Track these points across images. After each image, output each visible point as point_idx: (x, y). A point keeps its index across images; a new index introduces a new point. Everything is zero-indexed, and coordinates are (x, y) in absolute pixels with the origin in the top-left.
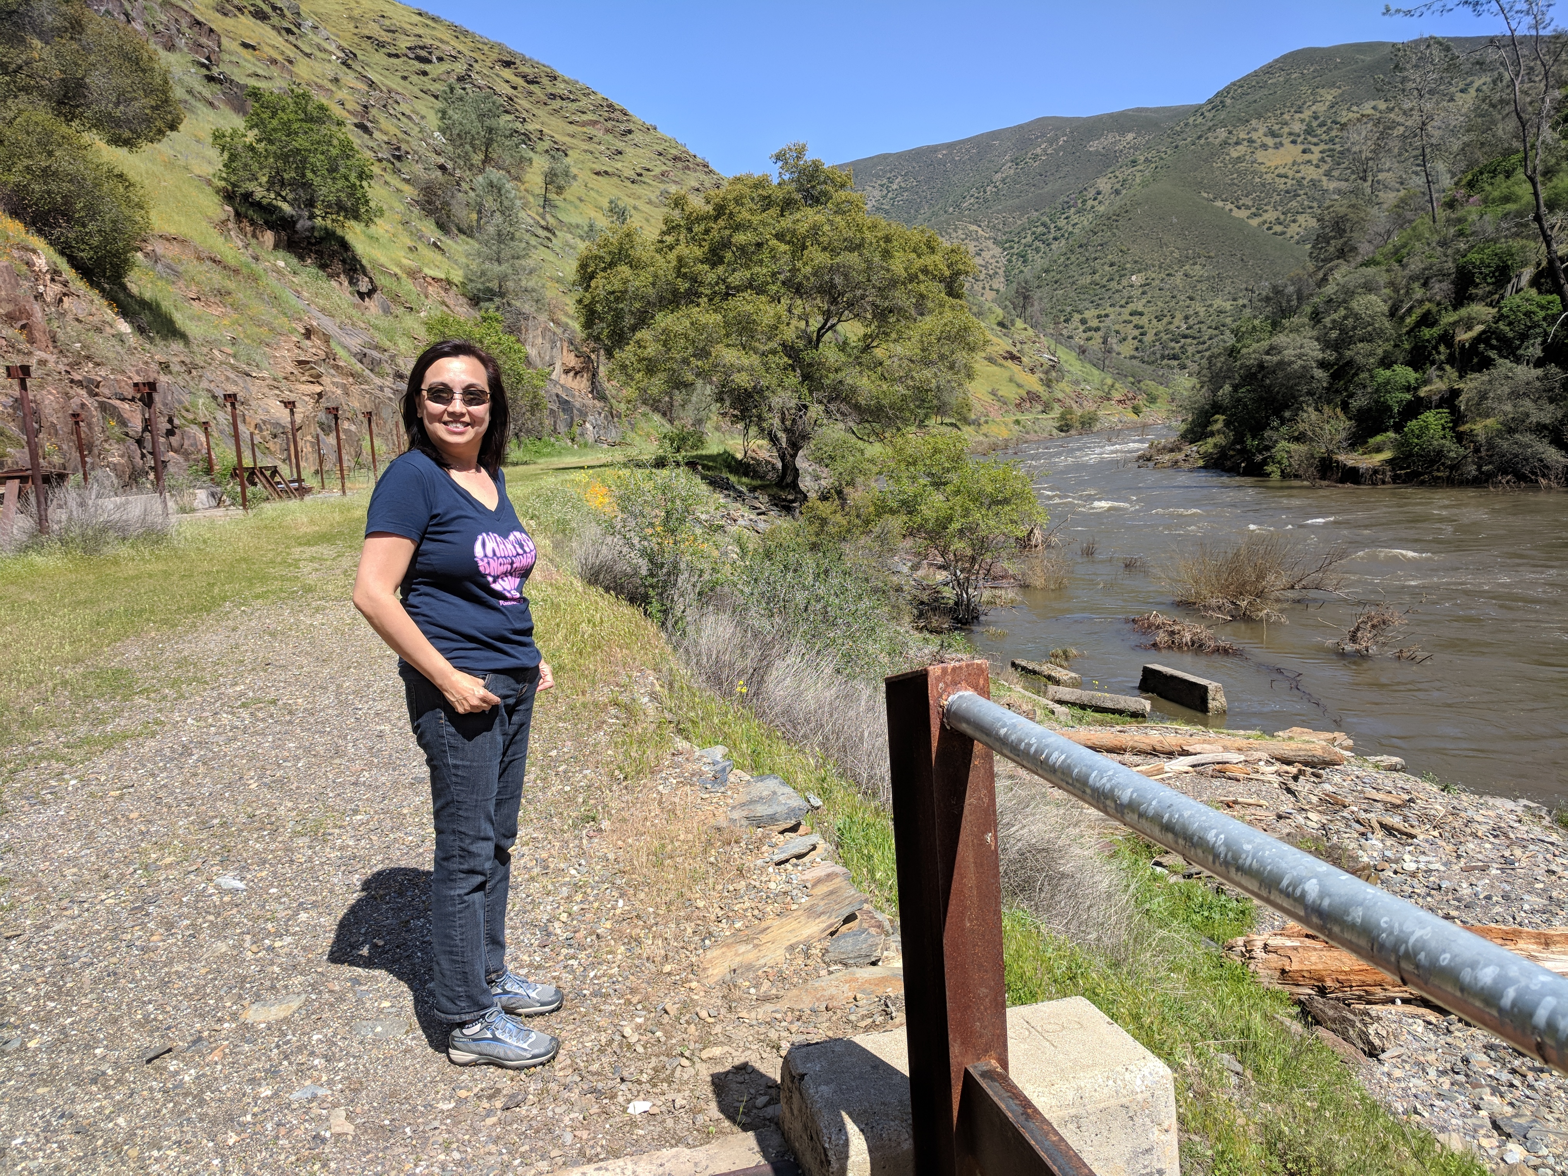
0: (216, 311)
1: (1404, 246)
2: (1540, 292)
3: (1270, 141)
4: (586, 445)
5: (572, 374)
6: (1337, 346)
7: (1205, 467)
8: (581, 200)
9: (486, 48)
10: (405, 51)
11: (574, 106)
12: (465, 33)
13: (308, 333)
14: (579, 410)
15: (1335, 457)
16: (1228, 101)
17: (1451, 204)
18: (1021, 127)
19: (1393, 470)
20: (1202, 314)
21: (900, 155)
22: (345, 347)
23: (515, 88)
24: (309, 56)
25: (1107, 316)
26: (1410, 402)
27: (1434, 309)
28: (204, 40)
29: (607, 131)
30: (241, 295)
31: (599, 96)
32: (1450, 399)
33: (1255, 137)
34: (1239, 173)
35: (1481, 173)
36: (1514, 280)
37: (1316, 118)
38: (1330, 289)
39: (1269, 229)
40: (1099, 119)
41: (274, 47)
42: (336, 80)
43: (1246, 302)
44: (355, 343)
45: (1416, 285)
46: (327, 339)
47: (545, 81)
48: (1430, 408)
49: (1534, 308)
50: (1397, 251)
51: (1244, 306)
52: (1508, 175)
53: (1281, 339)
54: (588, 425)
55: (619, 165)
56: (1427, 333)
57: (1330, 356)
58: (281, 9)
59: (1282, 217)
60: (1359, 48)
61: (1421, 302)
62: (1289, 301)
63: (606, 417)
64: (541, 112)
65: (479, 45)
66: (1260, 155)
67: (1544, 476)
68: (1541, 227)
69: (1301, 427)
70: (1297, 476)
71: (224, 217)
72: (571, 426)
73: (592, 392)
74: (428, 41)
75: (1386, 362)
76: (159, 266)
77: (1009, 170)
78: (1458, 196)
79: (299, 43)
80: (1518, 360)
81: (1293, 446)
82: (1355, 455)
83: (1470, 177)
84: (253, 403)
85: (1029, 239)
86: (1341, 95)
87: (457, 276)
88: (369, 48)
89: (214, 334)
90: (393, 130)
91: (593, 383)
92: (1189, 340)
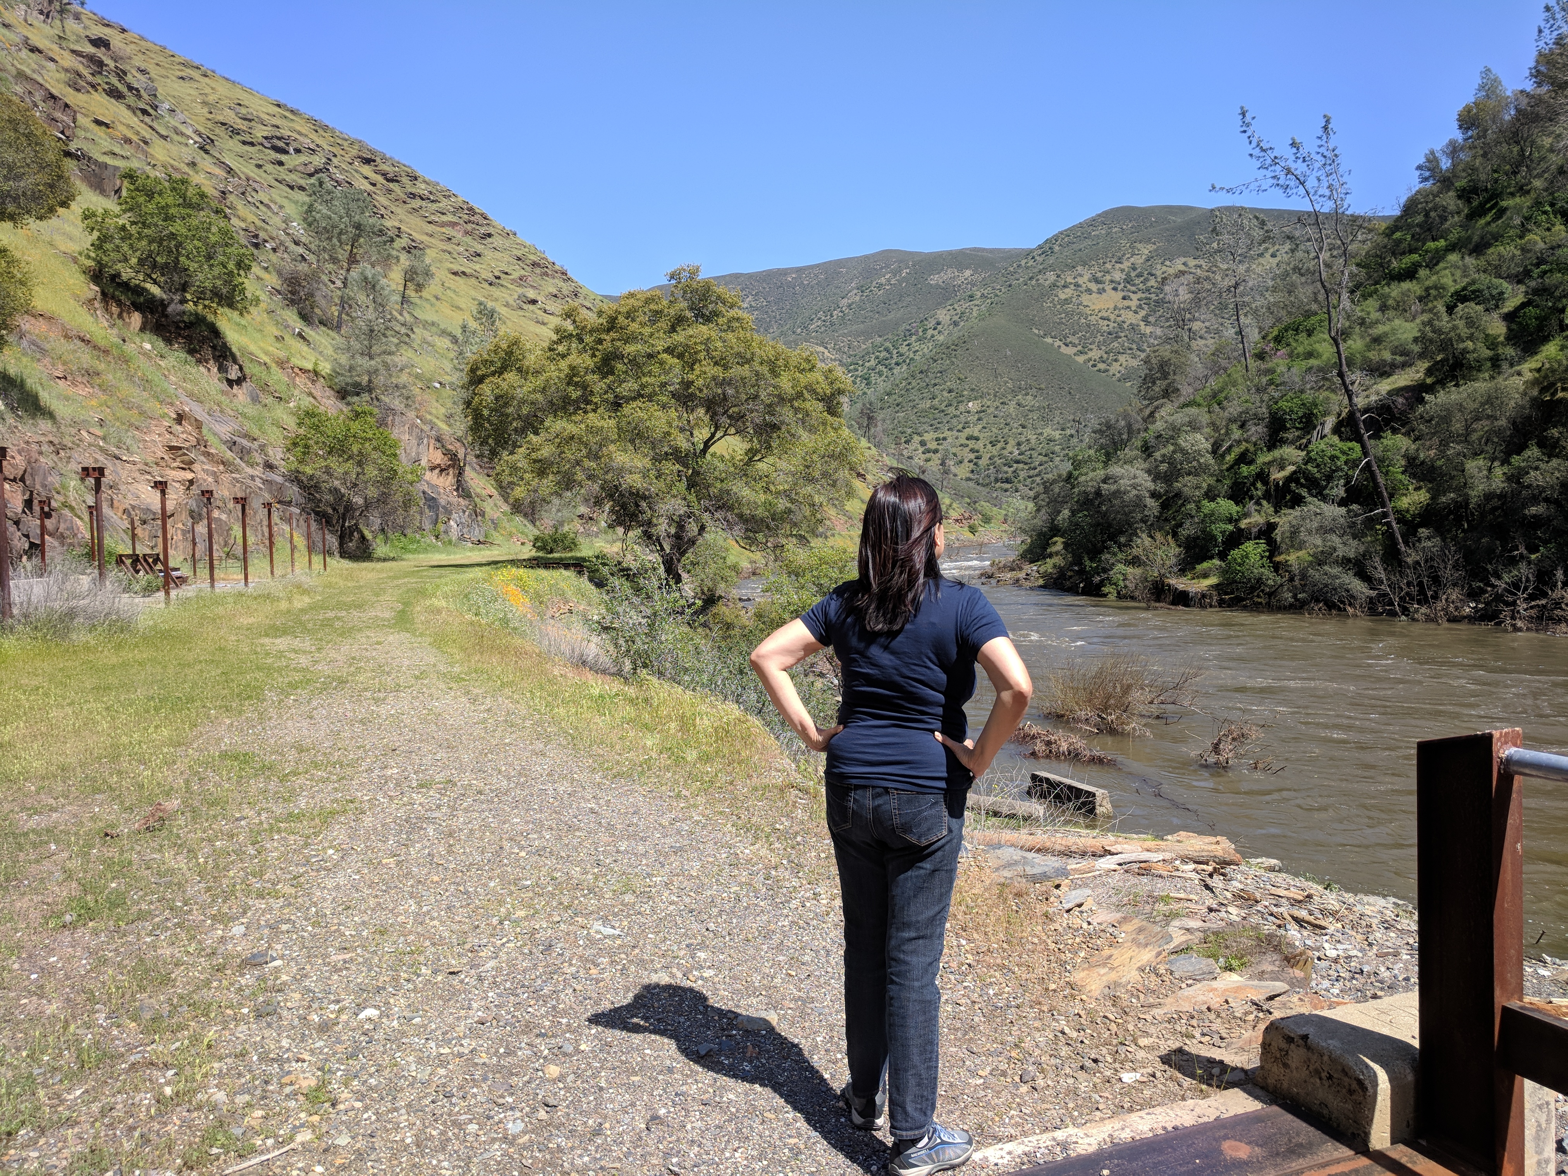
0: (83, 391)
1: (1221, 391)
2: (1341, 440)
3: (1094, 287)
4: (450, 542)
5: (437, 471)
6: (1168, 478)
7: (1043, 587)
8: (437, 299)
9: (346, 144)
10: (261, 140)
11: (435, 206)
12: (325, 128)
13: (180, 418)
14: (444, 507)
15: (1167, 581)
16: (1057, 248)
17: (1261, 356)
18: (866, 257)
19: (1219, 594)
20: (1033, 441)
21: (750, 276)
22: (215, 434)
23: (374, 185)
24: (164, 138)
25: (945, 439)
26: (1232, 533)
27: (1252, 449)
28: (58, 115)
29: (467, 233)
30: (111, 377)
31: (460, 199)
32: (1267, 532)
33: (1080, 282)
34: (1067, 314)
35: (1286, 331)
36: (1319, 427)
37: (1134, 269)
38: (1159, 426)
39: (1094, 366)
40: (940, 255)
41: (129, 127)
42: (193, 164)
43: (1073, 432)
44: (225, 430)
45: (1234, 427)
46: (199, 425)
47: (405, 180)
48: (1250, 539)
49: (1338, 453)
50: (1214, 395)
51: (1072, 436)
52: (1310, 333)
53: (1115, 470)
54: (452, 523)
55: (477, 267)
56: (1245, 470)
57: (1161, 487)
58: (137, 90)
59: (1105, 356)
60: (1170, 210)
61: (1239, 442)
62: (1120, 434)
63: (470, 515)
64: (400, 210)
65: (339, 141)
66: (1085, 299)
67: (1350, 605)
68: (1344, 383)
69: (1135, 552)
70: (1133, 598)
71: (91, 295)
72: (436, 522)
73: (457, 490)
74: (286, 133)
75: (1210, 495)
76: (25, 343)
77: (855, 297)
78: (1268, 349)
79: (155, 125)
80: (1324, 498)
81: (1129, 570)
82: (1184, 580)
83: (1275, 333)
84: (123, 487)
85: (873, 363)
86: (1156, 250)
87: (326, 368)
88: (222, 134)
89: (83, 415)
90: (251, 218)
91: (458, 481)
92: (1021, 466)
